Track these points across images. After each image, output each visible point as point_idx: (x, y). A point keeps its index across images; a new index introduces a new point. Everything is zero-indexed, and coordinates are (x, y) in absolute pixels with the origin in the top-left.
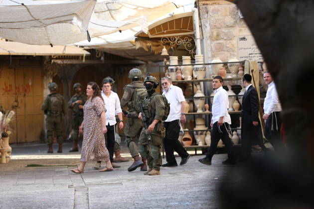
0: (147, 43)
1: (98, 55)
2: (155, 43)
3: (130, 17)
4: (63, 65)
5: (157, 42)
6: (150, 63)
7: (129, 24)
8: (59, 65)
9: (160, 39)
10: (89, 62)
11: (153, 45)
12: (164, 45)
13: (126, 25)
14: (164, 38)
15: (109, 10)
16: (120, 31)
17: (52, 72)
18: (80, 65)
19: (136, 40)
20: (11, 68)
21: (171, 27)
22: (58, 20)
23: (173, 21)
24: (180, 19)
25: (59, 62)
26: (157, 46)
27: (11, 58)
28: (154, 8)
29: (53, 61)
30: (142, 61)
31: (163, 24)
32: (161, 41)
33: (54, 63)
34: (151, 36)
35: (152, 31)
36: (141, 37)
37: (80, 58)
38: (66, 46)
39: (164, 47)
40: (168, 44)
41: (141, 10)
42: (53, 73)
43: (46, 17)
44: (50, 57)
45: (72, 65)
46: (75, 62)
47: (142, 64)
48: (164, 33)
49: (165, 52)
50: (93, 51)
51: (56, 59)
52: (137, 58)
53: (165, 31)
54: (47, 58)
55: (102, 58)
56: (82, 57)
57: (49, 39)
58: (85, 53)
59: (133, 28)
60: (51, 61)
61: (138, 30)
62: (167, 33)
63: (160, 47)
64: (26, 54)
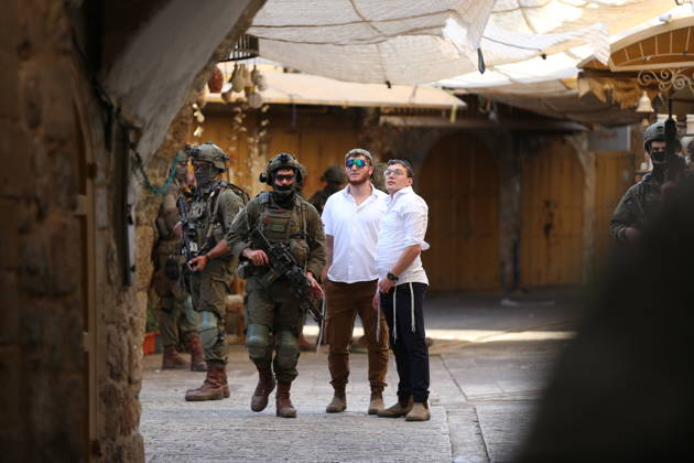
0: (603, 83)
1: (484, 108)
2: (621, 85)
3: (566, 26)
4: (405, 128)
5: (627, 81)
6: (597, 128)
7: (567, 41)
8: (396, 128)
9: (634, 74)
10: (465, 124)
11: (618, 89)
12: (642, 88)
13: (560, 43)
14: (646, 73)
15: (521, 7)
16: (544, 57)
17: (379, 144)
18: (440, 129)
19: (581, 76)
20: (291, 132)
21: (663, 49)
22: (413, 24)
23: (668, 33)
24: (685, 29)
25: (396, 121)
26: (627, 90)
27: (294, 110)
28: (625, 5)
29: (382, 119)
30: (579, 123)
31: (643, 42)
32: (639, 80)
33: (385, 124)
34: (614, 68)
35: (617, 56)
36: (591, 70)
37: (444, 114)
38: (416, 87)
39: (645, 93)
40: (653, 88)
41: (594, 9)
42: (383, 146)
43: (387, 16)
44: (378, 111)
45: (423, 130)
46: (430, 122)
47: (579, 132)
48: (645, 62)
49: (645, 104)
50: (471, 99)
51: (391, 114)
52: (570, 116)
53: (648, 58)
54: (371, 112)
55: (493, 116)
56: (448, 111)
57: (384, 71)
58: (456, 103)
59: (573, 51)
60: (378, 119)
61: (584, 53)
62: (653, 61)
63: (632, 93)
64: (325, 103)
